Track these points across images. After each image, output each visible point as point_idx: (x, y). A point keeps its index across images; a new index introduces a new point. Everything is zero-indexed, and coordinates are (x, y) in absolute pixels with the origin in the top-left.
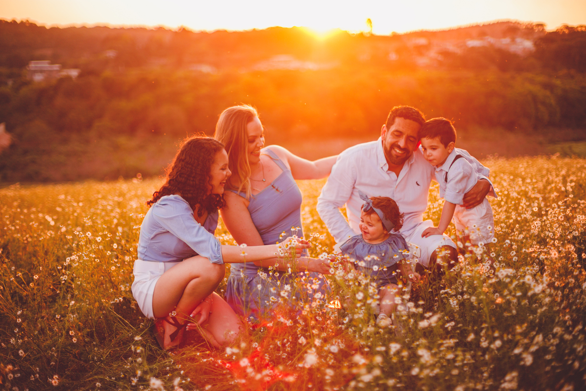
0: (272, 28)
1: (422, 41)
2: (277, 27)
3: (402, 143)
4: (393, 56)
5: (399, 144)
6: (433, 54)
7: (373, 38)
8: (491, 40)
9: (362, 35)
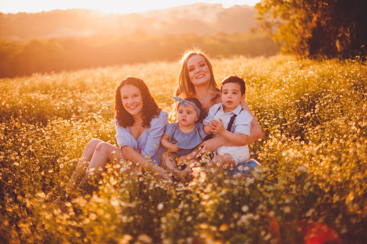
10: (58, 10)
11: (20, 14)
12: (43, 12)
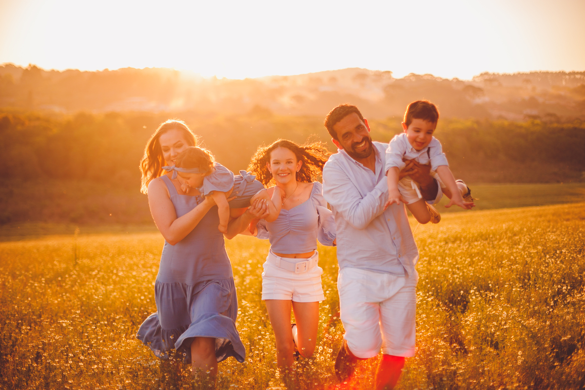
10: (129, 68)
11: (69, 71)
12: (106, 70)
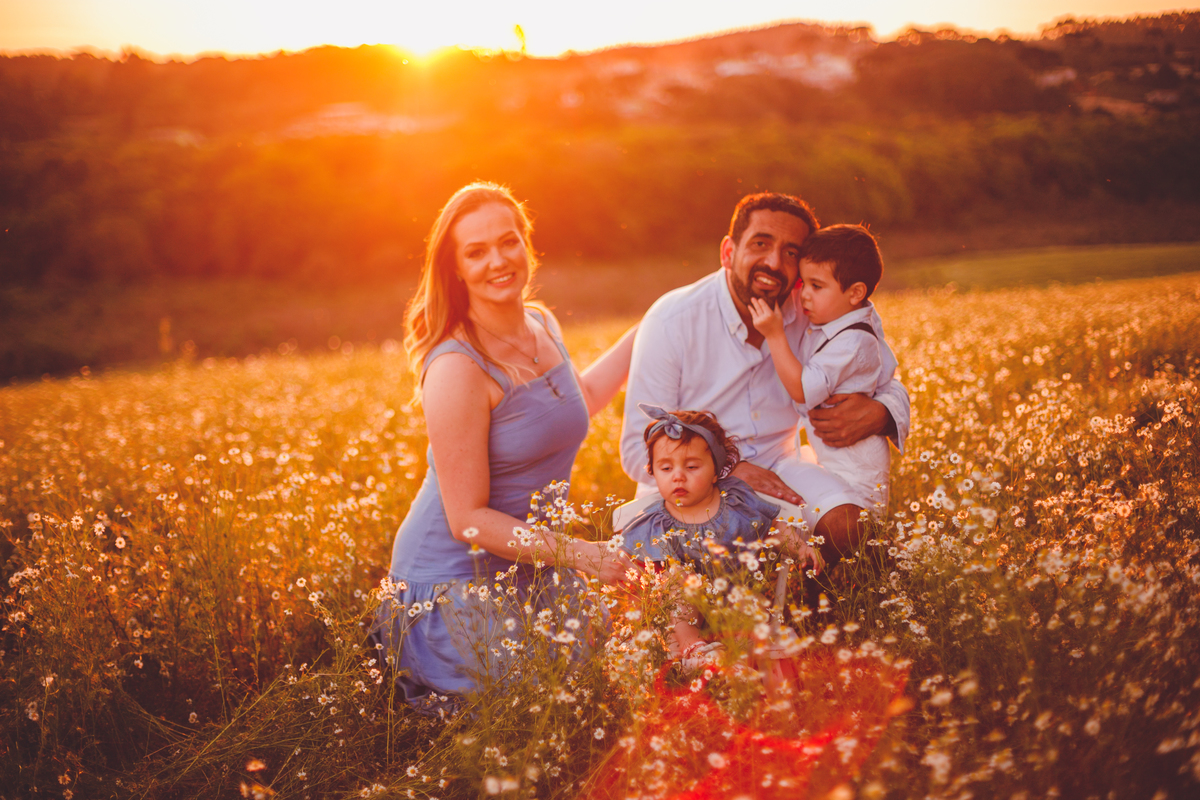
0: (316, 50)
1: (628, 67)
2: (328, 48)
3: (772, 260)
4: (571, 100)
5: (766, 262)
6: (651, 91)
7: (526, 63)
8: (765, 61)
9: (502, 59)
